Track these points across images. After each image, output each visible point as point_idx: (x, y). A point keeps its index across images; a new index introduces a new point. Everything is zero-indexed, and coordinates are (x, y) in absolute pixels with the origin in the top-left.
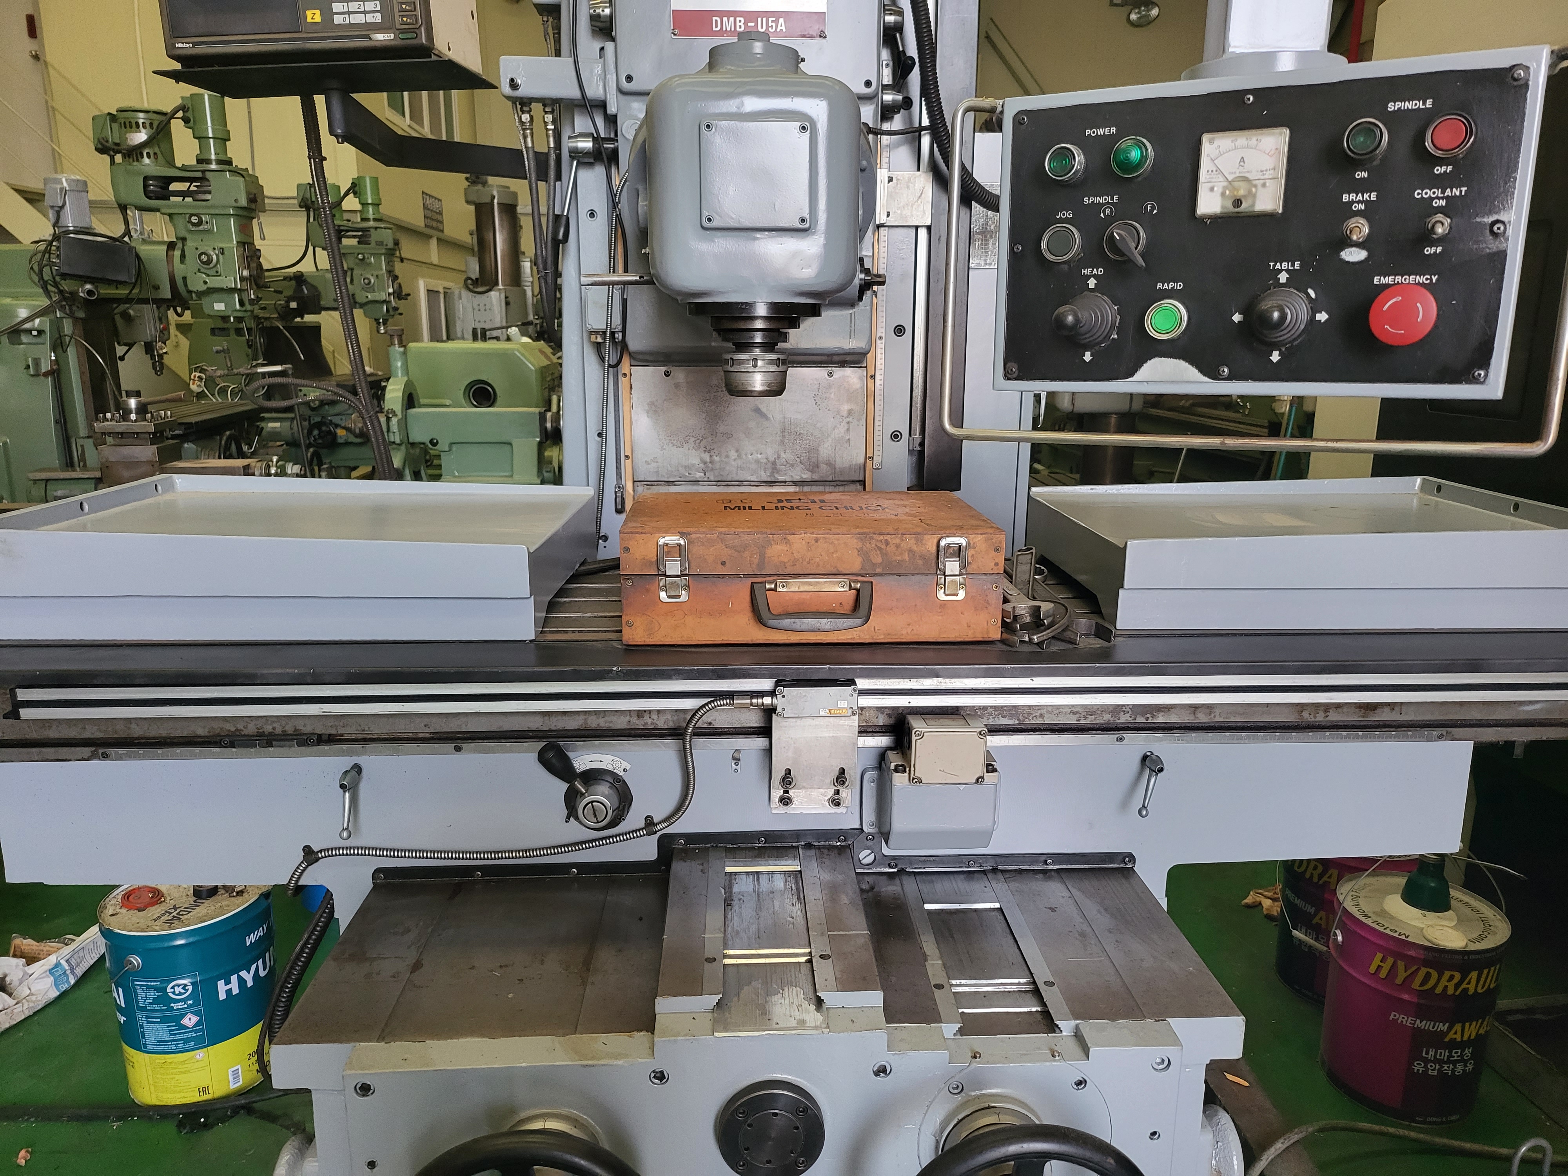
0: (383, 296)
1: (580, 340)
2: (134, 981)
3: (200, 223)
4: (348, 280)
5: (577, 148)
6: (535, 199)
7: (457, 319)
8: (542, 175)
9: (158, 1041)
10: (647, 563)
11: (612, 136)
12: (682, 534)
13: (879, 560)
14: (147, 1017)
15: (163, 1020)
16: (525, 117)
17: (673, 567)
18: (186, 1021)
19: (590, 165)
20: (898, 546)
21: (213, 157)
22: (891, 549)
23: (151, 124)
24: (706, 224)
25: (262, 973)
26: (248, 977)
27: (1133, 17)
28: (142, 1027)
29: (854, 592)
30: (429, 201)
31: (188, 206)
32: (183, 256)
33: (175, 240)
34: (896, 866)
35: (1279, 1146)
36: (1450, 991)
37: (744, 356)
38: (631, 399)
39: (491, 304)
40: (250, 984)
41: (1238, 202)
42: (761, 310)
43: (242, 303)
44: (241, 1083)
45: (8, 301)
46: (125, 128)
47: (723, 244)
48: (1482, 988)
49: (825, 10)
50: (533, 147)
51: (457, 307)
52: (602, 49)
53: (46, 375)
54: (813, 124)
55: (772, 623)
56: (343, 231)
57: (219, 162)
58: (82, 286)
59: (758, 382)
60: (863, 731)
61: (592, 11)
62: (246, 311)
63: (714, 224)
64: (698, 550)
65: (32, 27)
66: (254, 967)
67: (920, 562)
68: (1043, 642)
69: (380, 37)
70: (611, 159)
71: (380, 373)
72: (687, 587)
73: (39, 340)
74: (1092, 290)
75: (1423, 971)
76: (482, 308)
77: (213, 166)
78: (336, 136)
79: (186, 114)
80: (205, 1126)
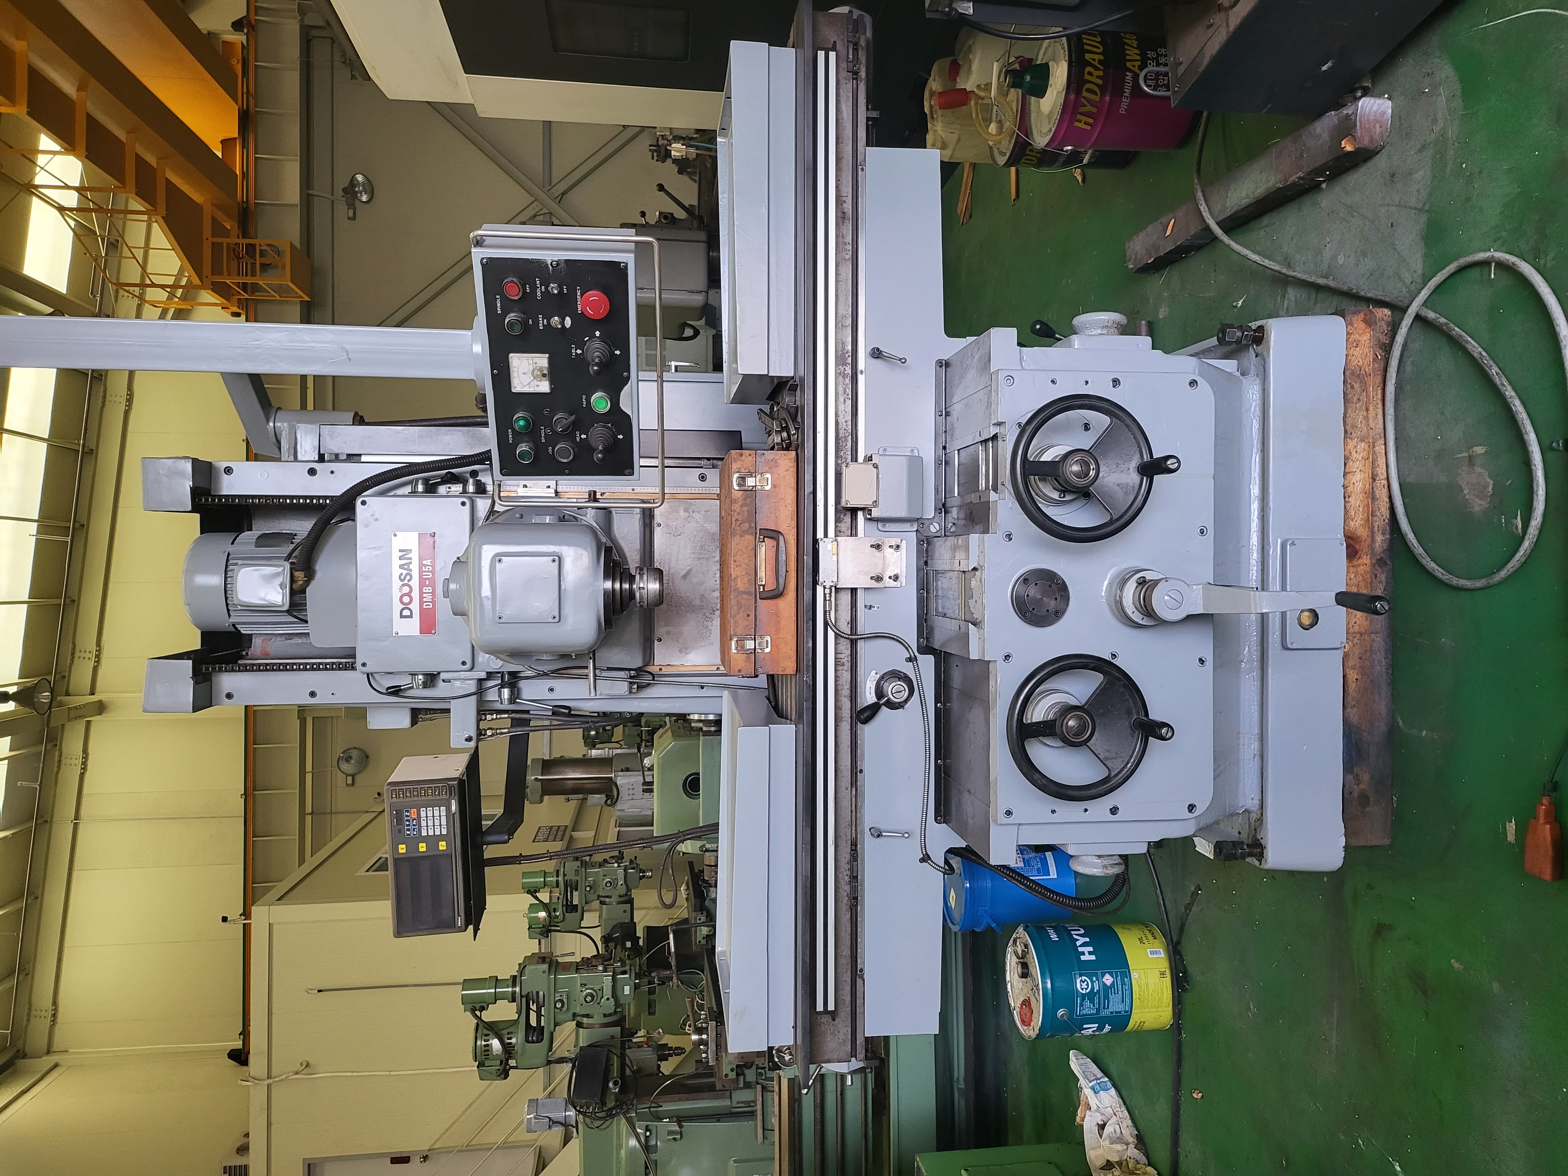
0: (621, 871)
1: (638, 700)
2: (1076, 1016)
3: (562, 1001)
4: (607, 899)
5: (508, 699)
6: (542, 728)
7: (641, 813)
8: (526, 722)
9: (1123, 1002)
10: (747, 660)
11: (500, 675)
12: (731, 639)
13: (747, 524)
14: (1104, 1008)
15: (1107, 997)
16: (489, 733)
17: (750, 644)
18: (1108, 983)
19: (519, 690)
20: (739, 514)
21: (510, 989)
22: (740, 518)
23: (486, 1035)
24: (557, 619)
25: (1082, 932)
26: (1082, 940)
27: (364, 198)
28: (1112, 1013)
29: (766, 539)
30: (541, 837)
31: (549, 1012)
32: (587, 1016)
33: (575, 1022)
34: (940, 509)
35: (1203, 208)
36: (1101, 73)
37: (638, 595)
38: (677, 666)
39: (628, 783)
40: (1087, 940)
41: (544, 375)
42: (608, 585)
43: (624, 973)
44: (1161, 950)
45: (623, 1152)
46: (488, 1055)
47: (567, 610)
48: (1099, 48)
49: (417, 533)
50: (508, 728)
51: (631, 814)
52: (443, 681)
53: (681, 1127)
54: (497, 555)
55: (781, 589)
56: (567, 902)
57: (514, 985)
58: (610, 1089)
59: (653, 586)
60: (853, 532)
61: (421, 687)
62: (630, 970)
63: (557, 615)
64: (740, 630)
65: (401, 1160)
66: (1075, 937)
67: (748, 500)
68: (795, 428)
69: (454, 808)
70: (514, 675)
71: (686, 878)
72: (761, 636)
73: (654, 1132)
74: (587, 436)
75: (1085, 94)
76: (631, 792)
77: (518, 989)
78: (509, 839)
79: (478, 1008)
80: (1184, 973)
